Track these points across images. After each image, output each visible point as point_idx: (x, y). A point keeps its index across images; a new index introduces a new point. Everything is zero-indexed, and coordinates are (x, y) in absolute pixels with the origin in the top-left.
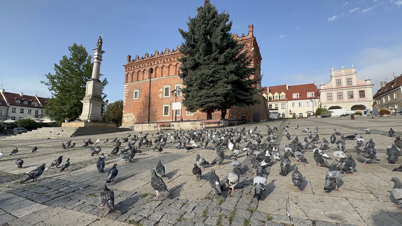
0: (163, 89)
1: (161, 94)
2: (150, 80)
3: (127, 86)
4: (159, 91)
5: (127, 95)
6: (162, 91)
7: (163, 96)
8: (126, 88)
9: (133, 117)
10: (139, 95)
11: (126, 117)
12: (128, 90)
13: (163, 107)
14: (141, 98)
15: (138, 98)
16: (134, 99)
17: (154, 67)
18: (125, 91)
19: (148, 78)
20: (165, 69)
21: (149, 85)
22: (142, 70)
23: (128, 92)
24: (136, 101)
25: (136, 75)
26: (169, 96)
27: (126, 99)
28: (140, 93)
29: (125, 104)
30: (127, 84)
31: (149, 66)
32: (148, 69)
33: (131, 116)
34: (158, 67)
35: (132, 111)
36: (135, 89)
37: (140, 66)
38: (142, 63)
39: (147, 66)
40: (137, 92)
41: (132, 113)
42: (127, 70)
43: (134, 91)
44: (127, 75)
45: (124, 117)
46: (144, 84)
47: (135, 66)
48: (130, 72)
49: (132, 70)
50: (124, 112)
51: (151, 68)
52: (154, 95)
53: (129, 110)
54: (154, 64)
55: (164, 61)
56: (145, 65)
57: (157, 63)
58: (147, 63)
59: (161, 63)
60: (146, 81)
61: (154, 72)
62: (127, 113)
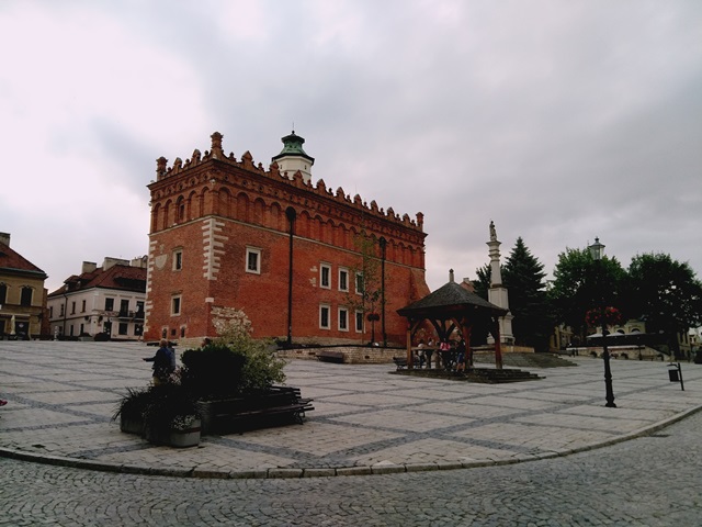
0: (318, 269)
2: (291, 238)
3: (221, 227)
5: (223, 253)
6: (317, 273)
7: (318, 283)
8: (220, 230)
9: (246, 320)
10: (262, 265)
11: (221, 318)
13: (319, 308)
14: (268, 274)
15: (258, 272)
16: (247, 270)
17: (299, 210)
18: (216, 240)
19: (284, 229)
20: (318, 225)
21: (288, 249)
22: (269, 201)
23: (226, 245)
24: (253, 278)
25: (247, 206)
26: (329, 287)
27: (219, 265)
28: (265, 262)
29: (216, 279)
30: (222, 221)
31: (287, 201)
32: (285, 206)
33: (240, 319)
34: (305, 214)
35: (241, 302)
36: (251, 245)
37: (263, 187)
38: (270, 183)
39: (282, 198)
40: (252, 254)
41: (242, 310)
42: (221, 178)
43: (246, 248)
44: (219, 194)
45: (215, 316)
46: (274, 240)
47: (248, 181)
48: (230, 190)
49: (238, 187)
50: (215, 301)
51: (291, 207)
52: (299, 275)
53: (233, 300)
54: (299, 203)
55: (319, 207)
56: (276, 193)
57: (306, 203)
58: (283, 190)
59: (313, 208)
60: (280, 235)
61: (298, 221)
62: (225, 308)
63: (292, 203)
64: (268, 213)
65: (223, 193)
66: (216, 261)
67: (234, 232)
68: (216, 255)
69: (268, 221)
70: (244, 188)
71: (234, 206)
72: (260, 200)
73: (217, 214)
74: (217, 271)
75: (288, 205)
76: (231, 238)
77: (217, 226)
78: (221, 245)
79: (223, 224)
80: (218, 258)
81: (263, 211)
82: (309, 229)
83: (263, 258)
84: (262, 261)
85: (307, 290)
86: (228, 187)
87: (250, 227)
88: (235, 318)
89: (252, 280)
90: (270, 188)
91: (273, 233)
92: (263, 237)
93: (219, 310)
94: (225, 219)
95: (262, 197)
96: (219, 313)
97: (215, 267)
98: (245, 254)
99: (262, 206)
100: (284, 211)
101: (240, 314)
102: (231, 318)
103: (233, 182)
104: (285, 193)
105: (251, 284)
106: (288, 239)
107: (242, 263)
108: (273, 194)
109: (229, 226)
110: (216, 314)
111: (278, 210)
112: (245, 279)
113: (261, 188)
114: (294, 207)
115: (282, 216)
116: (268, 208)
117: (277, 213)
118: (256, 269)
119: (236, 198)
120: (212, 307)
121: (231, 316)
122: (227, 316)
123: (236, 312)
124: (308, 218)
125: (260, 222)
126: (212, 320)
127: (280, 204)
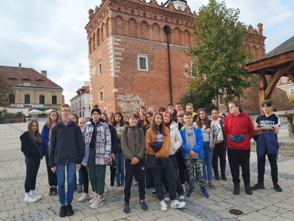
2: (168, 46)
3: (119, 42)
4: (184, 66)
5: (122, 59)
7: (189, 75)
8: (118, 44)
9: (141, 102)
10: (149, 65)
11: (123, 101)
12: (123, 49)
14: (154, 71)
15: (147, 70)
16: (139, 69)
17: (172, 27)
18: (116, 51)
19: (163, 40)
20: (187, 36)
21: (167, 54)
22: (151, 22)
23: (123, 54)
24: (144, 74)
25: (136, 27)
27: (119, 67)
28: (151, 63)
29: (118, 76)
30: (119, 38)
31: (163, 22)
32: (162, 25)
33: (137, 101)
34: (177, 30)
35: (137, 90)
36: (140, 53)
37: (146, 13)
38: (151, 10)
39: (160, 19)
40: (142, 58)
41: (138, 96)
42: (116, 9)
43: (137, 54)
44: (116, 20)
45: (120, 100)
46: (157, 48)
47: (135, 10)
48: (123, 17)
49: (128, 14)
50: (118, 90)
51: (167, 25)
52: (176, 71)
53: (131, 90)
54: (172, 22)
55: (187, 24)
56: (155, 17)
57: (177, 21)
58: (160, 14)
59: (182, 25)
60: (161, 44)
61: (172, 34)
62: (126, 95)
63: (167, 22)
64: (151, 30)
65: (118, 19)
66: (117, 65)
67: (128, 44)
68: (117, 61)
69: (151, 36)
70: (132, 15)
71: (126, 27)
72: (144, 22)
73: (115, 33)
74: (119, 71)
75: (164, 24)
76: (126, 49)
77: (116, 42)
78: (120, 54)
79: (120, 40)
80: (119, 63)
81: (148, 29)
82: (180, 40)
83: (150, 61)
84: (149, 63)
85: (182, 80)
86: (122, 15)
87: (139, 41)
88: (134, 101)
89: (143, 75)
90: (151, 14)
91: (155, 43)
92: (148, 46)
93: (122, 96)
94: (121, 36)
95: (145, 20)
96: (122, 99)
97: (116, 69)
98: (137, 59)
99: (147, 26)
100: (162, 28)
101: (137, 98)
102: (131, 101)
103: (124, 12)
104: (162, 15)
105: (143, 78)
106: (166, 47)
107: (135, 65)
108: (153, 17)
109: (124, 41)
110: (120, 99)
111: (158, 28)
112: (138, 76)
113: (144, 14)
114: (169, 25)
115: (161, 31)
116: (151, 27)
117: (157, 30)
118: (145, 68)
119: (127, 22)
120: (117, 95)
121: (131, 100)
122: (128, 100)
123: (134, 97)
124: (179, 32)
125: (146, 37)
126: (118, 103)
127: (159, 24)
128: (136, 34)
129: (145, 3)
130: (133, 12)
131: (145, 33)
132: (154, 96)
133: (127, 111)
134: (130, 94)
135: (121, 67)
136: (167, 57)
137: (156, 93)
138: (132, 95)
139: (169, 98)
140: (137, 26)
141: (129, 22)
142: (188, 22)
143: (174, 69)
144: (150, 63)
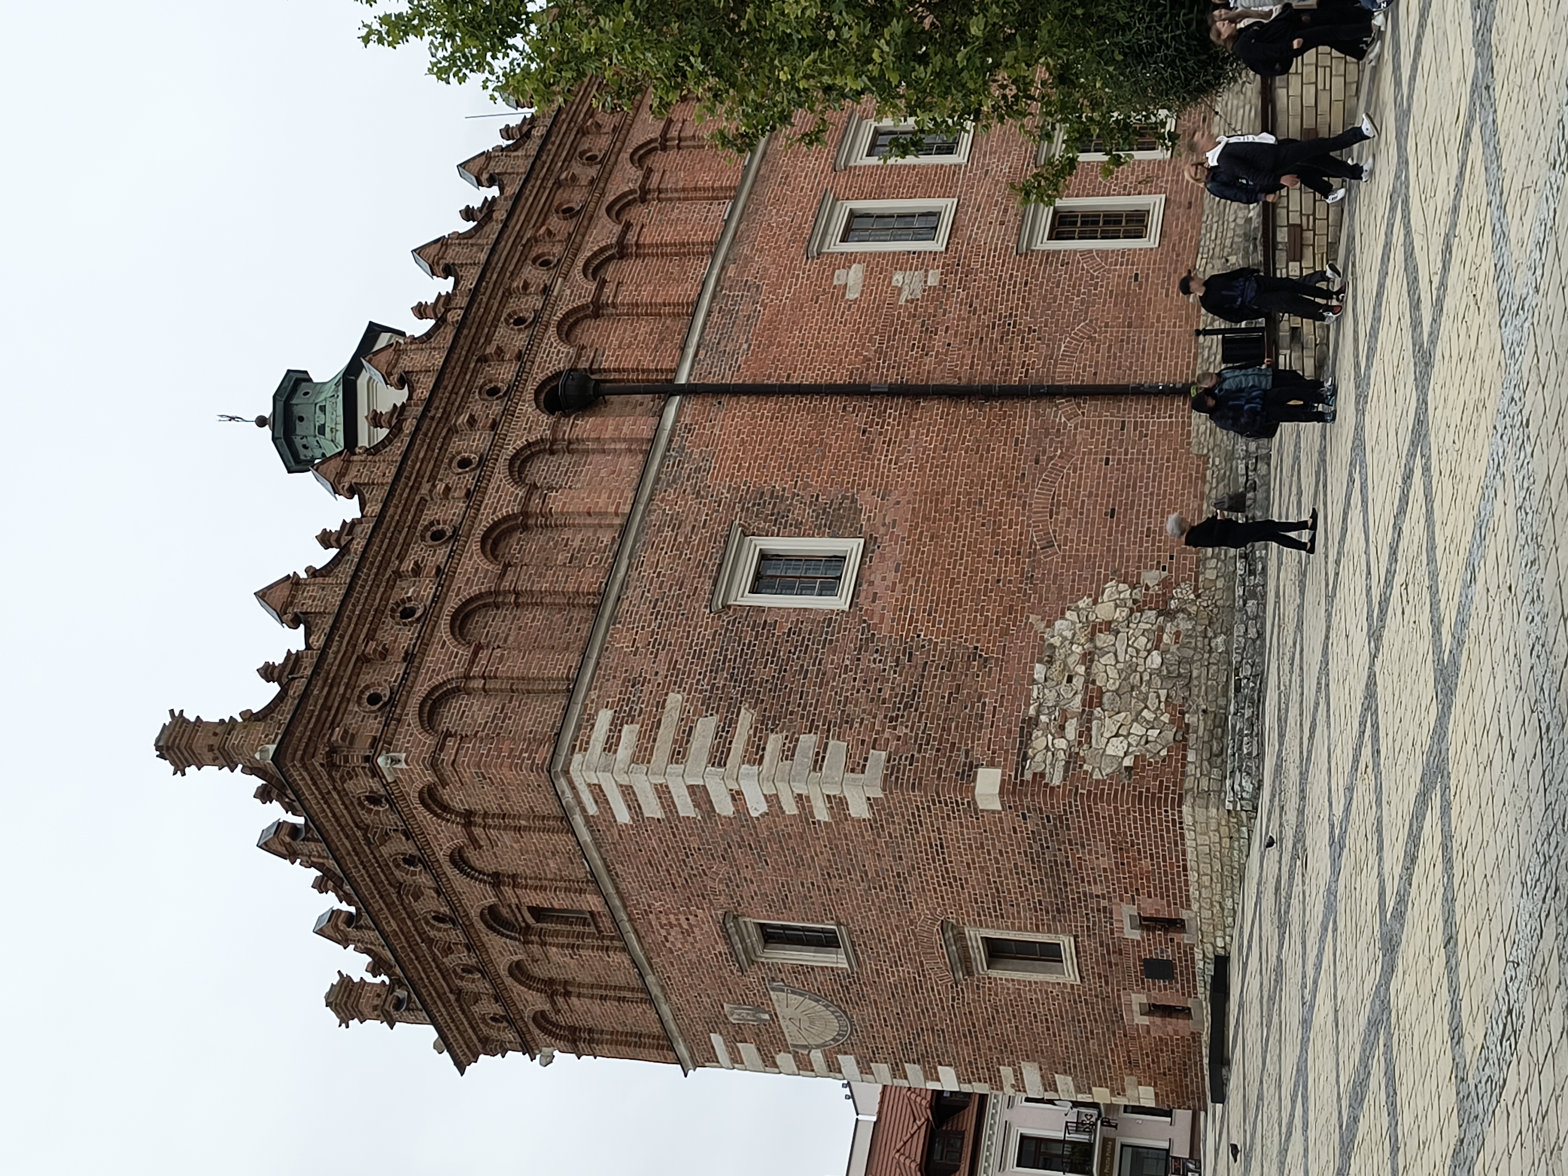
0: (850, 259)
1: (898, 278)
2: (689, 391)
3: (616, 727)
4: (851, 296)
5: (746, 718)
6: (869, 273)
7: (921, 260)
8: (629, 733)
9: (1105, 611)
10: (818, 531)
11: (1085, 733)
12: (675, 699)
13: (1048, 254)
14: (866, 499)
15: (851, 547)
16: (839, 602)
17: (554, 357)
18: (678, 754)
19: (643, 427)
20: (631, 268)
21: (744, 406)
22: (501, 498)
23: (708, 706)
24: (884, 574)
26: (946, 205)
27: (808, 741)
28: (803, 513)
29: (878, 757)
30: (590, 722)
31: (508, 413)
32: (530, 422)
33: (1092, 640)
34: (578, 331)
35: (1005, 632)
36: (715, 584)
37: (432, 524)
38: (416, 488)
39: (488, 435)
40: (758, 576)
41: (1050, 624)
42: (373, 726)
43: (726, 607)
44: (448, 734)
45: (1073, 760)
46: (698, 470)
47: (397, 595)
48: (435, 681)
49: (424, 643)
50: (992, 764)
51: (537, 392)
52: (879, 351)
53: (996, 676)
54: (519, 356)
55: (546, 263)
56: (465, 463)
57: (520, 321)
58: (453, 430)
59: (546, 290)
60: (670, 441)
61: (607, 362)
62: (1032, 711)
63: (514, 386)
64: (557, 502)
65: (449, 717)
66: (788, 754)
67: (643, 665)
68: (755, 755)
69: (602, 502)
70: (429, 618)
72: (493, 540)
74: (837, 749)
75: (527, 408)
76: (675, 679)
77: (611, 746)
78: (706, 727)
79: (604, 718)
80: (774, 743)
81: (547, 522)
82: (652, 311)
83: (783, 524)
84: (799, 530)
85: (954, 311)
86: (421, 690)
87: (624, 585)
88: (1088, 658)
89: (891, 576)
90: (440, 487)
91: (657, 480)
92: (677, 527)
93: (1039, 741)
94: (576, 710)
95: (479, 532)
96: (1061, 743)
97: (818, 764)
98: (760, 610)
99: (525, 528)
100: (554, 428)
101: (1068, 634)
102: (1089, 680)
103: (400, 669)
104: (464, 418)
105: (912, 582)
106: (693, 406)
107: (806, 627)
108: (468, 479)
109: (614, 688)
110: (1061, 755)
111: (552, 452)
112: (889, 615)
113: (438, 536)
114: (541, 377)
115: (577, 432)
116: (536, 500)
117: (566, 459)
118: (839, 560)
119: (475, 654)
120: (1028, 776)
121: (1078, 683)
122: (1077, 703)
123: (1059, 654)
124: (596, 315)
125: (606, 539)
126: (1096, 776)
127: (520, 444)
128: (571, 601)
129: (359, 529)
130: (408, 613)
131: (576, 544)
132: (1064, 513)
133: (1165, 718)
134: (1034, 682)
135: (811, 728)
136: (770, 405)
137: (1038, 498)
138: (1039, 672)
139: (1088, 406)
140: (517, 594)
141: (479, 648)
142: (536, 251)
143: (867, 359)
144: (800, 524)
